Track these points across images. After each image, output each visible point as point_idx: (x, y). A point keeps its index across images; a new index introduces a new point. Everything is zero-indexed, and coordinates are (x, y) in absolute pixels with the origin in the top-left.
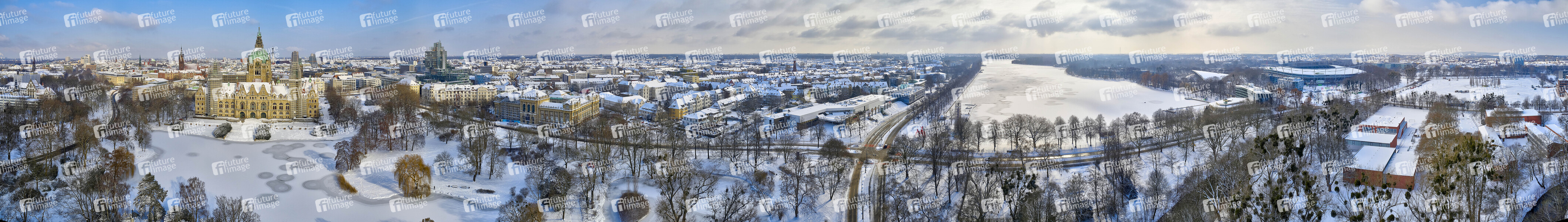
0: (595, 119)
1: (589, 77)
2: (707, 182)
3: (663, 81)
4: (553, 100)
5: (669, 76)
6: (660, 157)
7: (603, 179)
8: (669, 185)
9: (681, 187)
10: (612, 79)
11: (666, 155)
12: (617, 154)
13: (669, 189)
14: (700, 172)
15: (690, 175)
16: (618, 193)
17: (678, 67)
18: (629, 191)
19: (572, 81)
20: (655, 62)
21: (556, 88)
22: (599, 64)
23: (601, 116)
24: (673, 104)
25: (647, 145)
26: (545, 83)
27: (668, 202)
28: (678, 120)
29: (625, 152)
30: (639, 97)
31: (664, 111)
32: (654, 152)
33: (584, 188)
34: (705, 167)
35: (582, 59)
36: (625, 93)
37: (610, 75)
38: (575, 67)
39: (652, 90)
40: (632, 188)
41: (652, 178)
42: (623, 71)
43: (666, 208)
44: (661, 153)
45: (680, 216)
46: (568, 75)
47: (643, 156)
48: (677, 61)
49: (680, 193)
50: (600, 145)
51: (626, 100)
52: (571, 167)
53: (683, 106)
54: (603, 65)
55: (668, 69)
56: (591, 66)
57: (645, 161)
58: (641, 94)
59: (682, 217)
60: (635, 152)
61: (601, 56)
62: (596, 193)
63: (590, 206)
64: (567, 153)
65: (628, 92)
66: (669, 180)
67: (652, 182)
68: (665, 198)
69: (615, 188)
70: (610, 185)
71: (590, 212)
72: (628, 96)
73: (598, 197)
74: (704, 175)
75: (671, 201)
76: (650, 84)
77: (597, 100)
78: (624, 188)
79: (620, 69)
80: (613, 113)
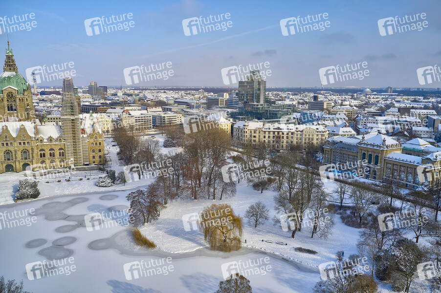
4: (406, 151)
21: (413, 135)
26: (398, 126)
46: (435, 118)
52: (425, 242)
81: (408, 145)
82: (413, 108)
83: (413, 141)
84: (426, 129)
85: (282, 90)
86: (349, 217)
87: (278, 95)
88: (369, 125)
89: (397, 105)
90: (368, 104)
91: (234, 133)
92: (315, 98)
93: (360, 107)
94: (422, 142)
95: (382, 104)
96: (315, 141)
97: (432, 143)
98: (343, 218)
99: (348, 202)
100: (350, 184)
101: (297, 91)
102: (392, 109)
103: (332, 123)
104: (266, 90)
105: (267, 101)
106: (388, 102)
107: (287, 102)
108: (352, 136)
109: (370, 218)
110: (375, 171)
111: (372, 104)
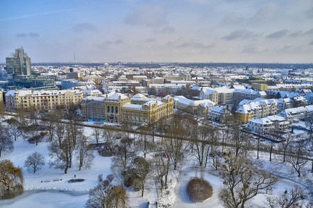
0: (170, 118)
1: (165, 82)
2: (267, 180)
3: (232, 87)
4: (134, 102)
5: (238, 83)
6: (225, 154)
7: (175, 166)
8: (231, 177)
9: (242, 180)
10: (185, 85)
11: (230, 153)
12: (188, 148)
13: (230, 180)
14: (261, 171)
15: (251, 172)
16: (187, 179)
17: (248, 75)
18: (197, 178)
19: (150, 86)
20: (225, 70)
21: (136, 92)
22: (174, 71)
23: (175, 116)
24: (240, 109)
25: (214, 142)
26: (127, 87)
27: (229, 191)
28: (243, 123)
29: (195, 146)
30: (209, 101)
31: (231, 114)
32: (220, 148)
33: (160, 173)
34: (265, 168)
35: (159, 66)
36: (196, 97)
37: (183, 81)
38: (153, 74)
39: (221, 95)
40: (199, 176)
41: (217, 170)
42: (195, 78)
43: (227, 195)
44: (226, 150)
45: (239, 203)
46: (147, 80)
47: (210, 151)
48: (246, 69)
49: (241, 185)
50: (173, 139)
51: (197, 103)
52: (149, 156)
53: (249, 111)
54: (178, 72)
55: (237, 77)
56: (167, 73)
57: (212, 155)
58: (210, 99)
59: (240, 205)
60: (203, 147)
61: (176, 64)
62: (169, 177)
63: (164, 187)
64: (145, 146)
65: (199, 96)
66: (232, 173)
67: (216, 173)
68: (227, 187)
69: (185, 174)
70: (180, 172)
71: (164, 191)
72: (199, 99)
73: (171, 180)
74: (264, 174)
75: (232, 190)
76: (220, 90)
77: (172, 102)
78: (193, 175)
79: (193, 76)
80: (186, 113)
81: (134, 98)
82: (134, 75)
83: (136, 95)
84: (143, 87)
85: (45, 65)
86: (103, 150)
87: (42, 68)
88: (109, 87)
89: (125, 73)
90: (107, 74)
91: (7, 101)
92: (71, 70)
93: (103, 75)
94: (141, 95)
95: (116, 73)
96: (74, 101)
97: (147, 96)
98: (99, 152)
99: (102, 140)
100: (101, 128)
101: (57, 65)
102: (122, 76)
103: (85, 88)
104: (31, 65)
105: (33, 73)
106: (120, 72)
107: (50, 73)
108: (99, 96)
109: (117, 148)
110: (116, 117)
111: (110, 73)
